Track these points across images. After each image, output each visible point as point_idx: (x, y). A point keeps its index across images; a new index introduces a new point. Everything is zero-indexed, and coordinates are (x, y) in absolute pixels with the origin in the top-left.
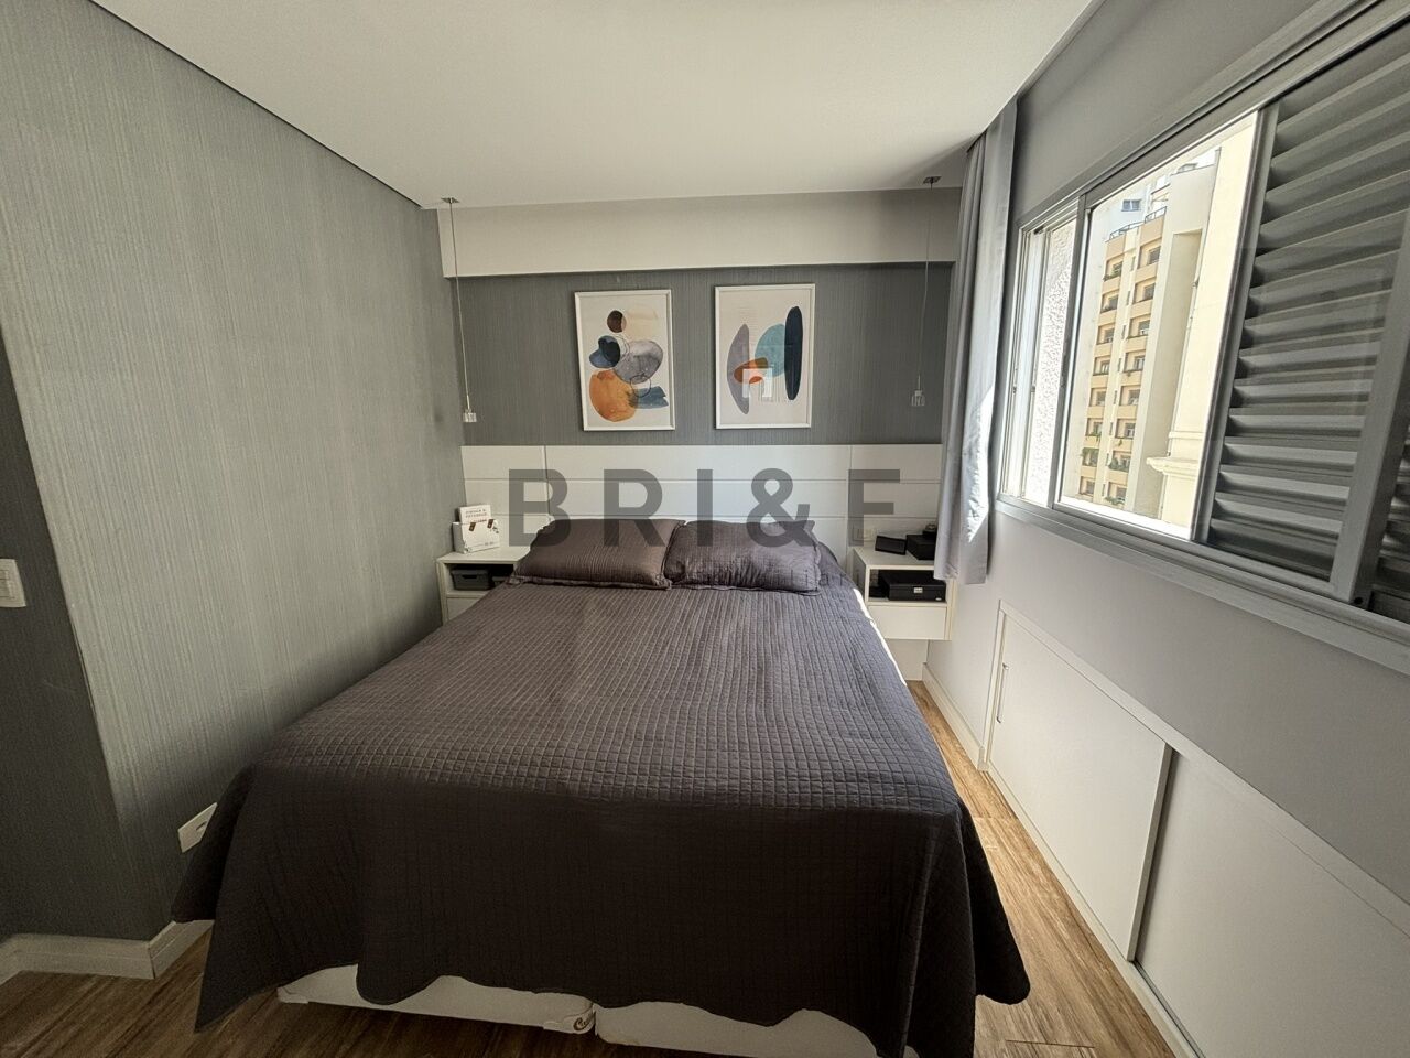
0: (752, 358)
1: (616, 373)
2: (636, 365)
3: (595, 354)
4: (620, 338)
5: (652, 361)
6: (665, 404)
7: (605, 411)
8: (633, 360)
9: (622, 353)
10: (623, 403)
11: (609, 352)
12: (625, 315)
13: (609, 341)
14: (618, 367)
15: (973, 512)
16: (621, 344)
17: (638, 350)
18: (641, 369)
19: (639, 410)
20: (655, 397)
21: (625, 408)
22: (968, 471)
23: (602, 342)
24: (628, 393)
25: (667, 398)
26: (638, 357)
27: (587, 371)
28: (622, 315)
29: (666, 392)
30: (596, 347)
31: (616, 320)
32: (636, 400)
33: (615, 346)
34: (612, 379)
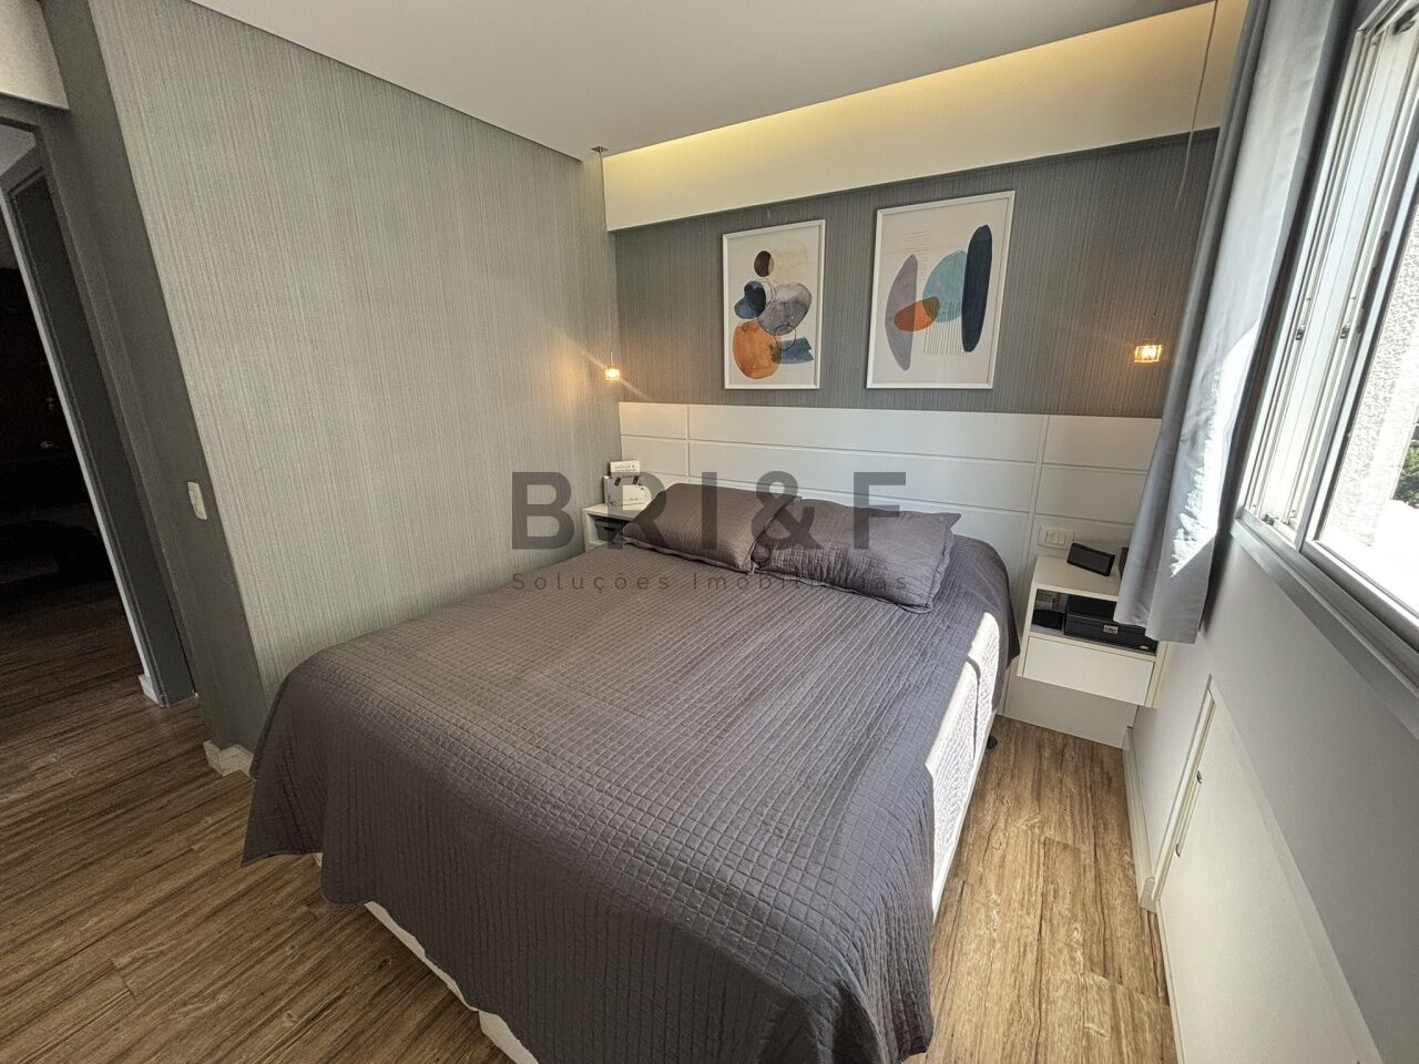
0: (919, 298)
1: (760, 323)
2: (782, 314)
3: (740, 303)
4: (767, 283)
5: (800, 307)
6: (810, 358)
7: (747, 368)
8: (778, 307)
9: (768, 300)
10: (766, 360)
11: (755, 299)
12: (772, 255)
13: (755, 287)
14: (762, 316)
15: (1186, 533)
16: (767, 290)
17: (784, 295)
18: (787, 316)
19: (781, 366)
20: (800, 350)
21: (767, 365)
22: (1186, 467)
23: (748, 288)
24: (771, 347)
25: (812, 352)
26: (785, 303)
27: (731, 322)
28: (769, 256)
29: (812, 344)
30: (742, 295)
31: (763, 263)
32: (780, 354)
33: (761, 292)
34: (756, 330)
